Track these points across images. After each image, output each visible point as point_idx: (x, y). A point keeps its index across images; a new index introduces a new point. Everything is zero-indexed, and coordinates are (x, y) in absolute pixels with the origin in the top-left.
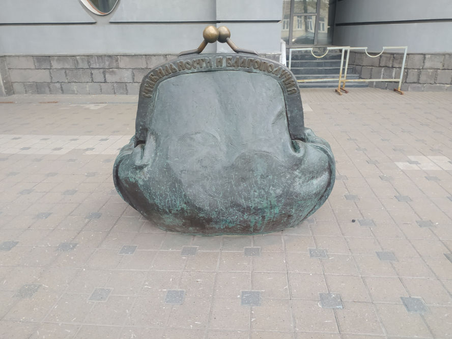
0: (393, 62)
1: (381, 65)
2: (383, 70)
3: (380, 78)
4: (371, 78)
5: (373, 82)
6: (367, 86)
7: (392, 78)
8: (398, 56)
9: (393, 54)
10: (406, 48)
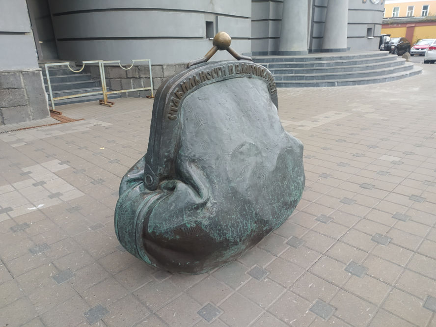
0: (139, 73)
1: (128, 76)
2: (131, 81)
3: (131, 89)
4: (122, 89)
5: (125, 93)
6: (121, 97)
7: (142, 87)
8: (142, 67)
9: (137, 66)
10: (149, 60)
